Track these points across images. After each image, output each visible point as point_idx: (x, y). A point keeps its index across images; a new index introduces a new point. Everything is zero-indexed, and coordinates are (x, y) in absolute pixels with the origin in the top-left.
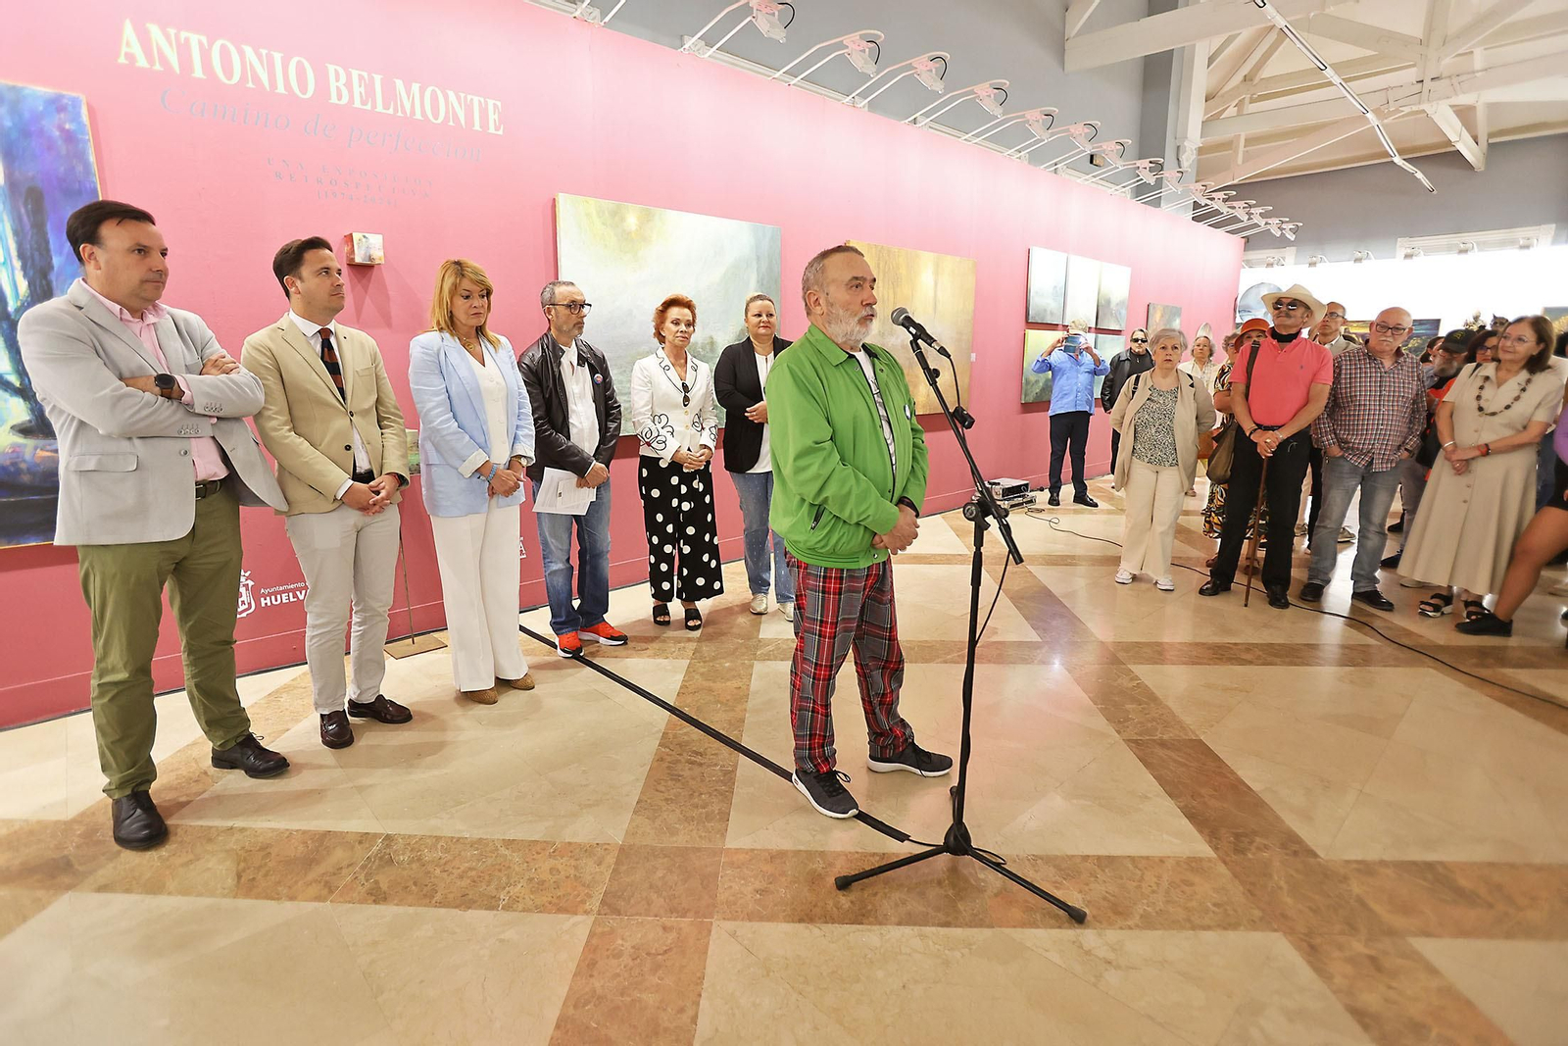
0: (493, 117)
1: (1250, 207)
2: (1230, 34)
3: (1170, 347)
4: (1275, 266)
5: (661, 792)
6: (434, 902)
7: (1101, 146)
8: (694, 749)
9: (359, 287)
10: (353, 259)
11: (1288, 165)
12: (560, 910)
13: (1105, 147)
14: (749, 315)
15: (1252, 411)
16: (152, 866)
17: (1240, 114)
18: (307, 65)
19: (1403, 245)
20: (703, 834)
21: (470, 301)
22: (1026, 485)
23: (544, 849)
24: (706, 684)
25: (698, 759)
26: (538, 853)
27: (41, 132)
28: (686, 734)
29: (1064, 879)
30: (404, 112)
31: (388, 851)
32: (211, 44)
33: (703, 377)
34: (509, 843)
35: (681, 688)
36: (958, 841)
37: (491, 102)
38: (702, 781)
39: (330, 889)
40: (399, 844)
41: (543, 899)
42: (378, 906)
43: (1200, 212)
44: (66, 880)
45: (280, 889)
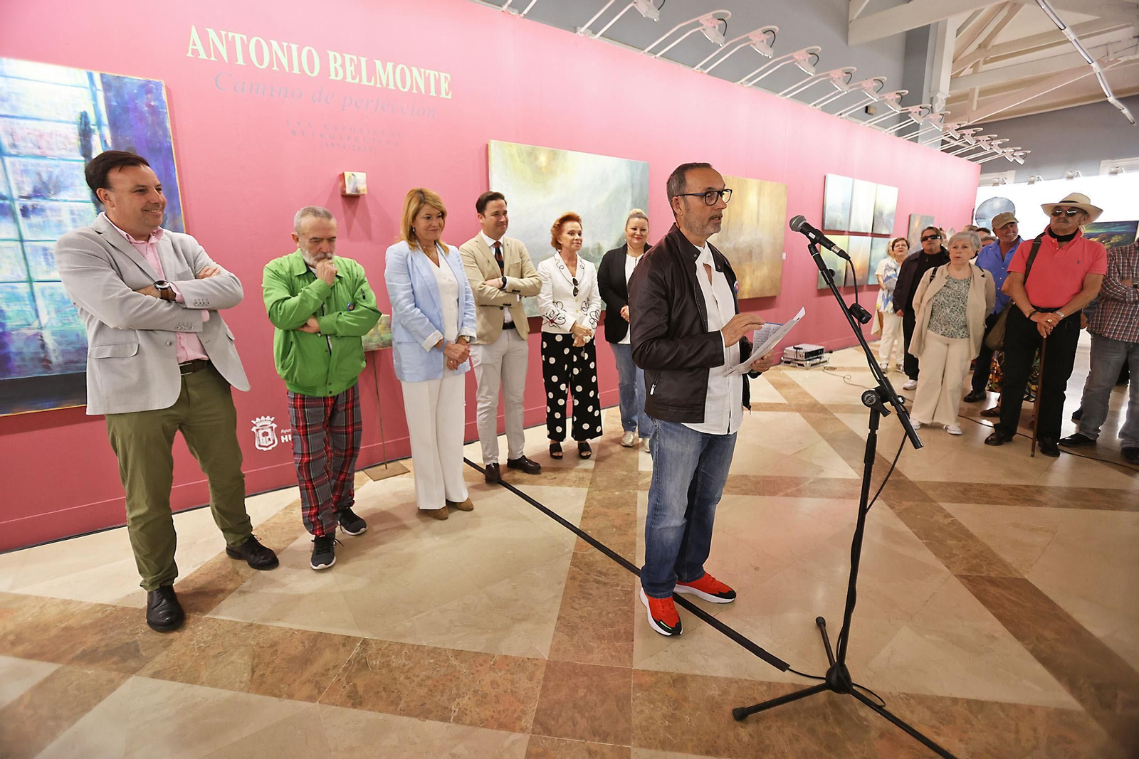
0: (444, 86)
1: (992, 139)
2: (976, 9)
3: (960, 246)
4: (1000, 185)
5: (577, 610)
6: (399, 709)
7: (884, 97)
8: (599, 569)
9: (349, 212)
10: (345, 192)
11: (1013, 109)
12: (502, 726)
13: (887, 97)
14: (629, 227)
15: (1029, 295)
16: (193, 655)
17: (975, 72)
18: (314, 51)
19: (1107, 165)
20: (614, 654)
21: (430, 222)
22: (822, 350)
23: (485, 662)
24: (603, 510)
25: (603, 579)
26: (481, 665)
27: (136, 109)
28: (591, 555)
29: (943, 724)
30: (381, 83)
31: (364, 655)
32: (249, 40)
33: (588, 273)
34: (458, 653)
35: (584, 513)
36: (838, 680)
37: (443, 75)
38: (608, 600)
39: (319, 688)
40: (372, 650)
41: (486, 713)
42: (355, 710)
43: (946, 146)
44: (132, 663)
45: (282, 686)
